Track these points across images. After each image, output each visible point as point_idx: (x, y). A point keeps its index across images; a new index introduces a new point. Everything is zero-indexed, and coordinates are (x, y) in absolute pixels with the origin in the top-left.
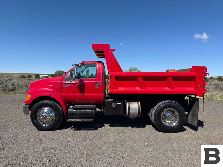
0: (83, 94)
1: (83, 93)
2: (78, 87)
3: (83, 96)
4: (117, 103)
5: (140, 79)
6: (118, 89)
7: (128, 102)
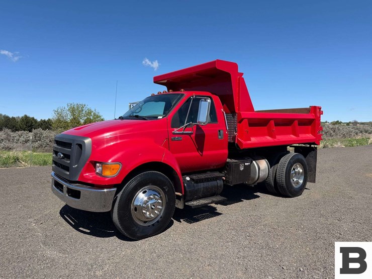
0: (202, 153)
1: (202, 151)
2: (194, 140)
3: (202, 155)
4: (246, 164)
5: (272, 122)
6: (250, 140)
7: (255, 160)
